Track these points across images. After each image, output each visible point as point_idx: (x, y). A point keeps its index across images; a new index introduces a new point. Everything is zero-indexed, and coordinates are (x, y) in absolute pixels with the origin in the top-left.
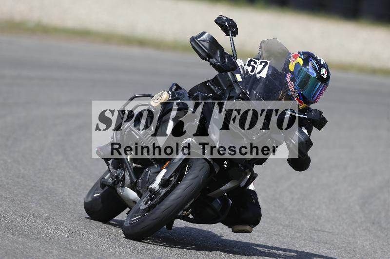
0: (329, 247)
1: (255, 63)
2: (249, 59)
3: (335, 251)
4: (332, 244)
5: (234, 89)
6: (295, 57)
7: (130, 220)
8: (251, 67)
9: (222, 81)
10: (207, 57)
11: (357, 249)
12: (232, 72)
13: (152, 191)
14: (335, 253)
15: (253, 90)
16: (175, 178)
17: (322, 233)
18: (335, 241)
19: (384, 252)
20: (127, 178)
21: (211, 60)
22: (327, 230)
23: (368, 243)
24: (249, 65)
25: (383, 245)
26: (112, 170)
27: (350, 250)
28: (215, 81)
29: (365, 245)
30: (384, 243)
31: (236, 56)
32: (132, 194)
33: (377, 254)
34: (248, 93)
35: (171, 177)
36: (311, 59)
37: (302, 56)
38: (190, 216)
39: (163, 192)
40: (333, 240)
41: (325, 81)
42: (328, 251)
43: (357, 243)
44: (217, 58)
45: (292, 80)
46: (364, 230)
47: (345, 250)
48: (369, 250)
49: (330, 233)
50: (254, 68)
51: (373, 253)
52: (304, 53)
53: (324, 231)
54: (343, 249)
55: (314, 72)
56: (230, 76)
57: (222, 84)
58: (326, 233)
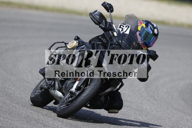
0: (129, 109)
1: (123, 26)
2: (120, 24)
3: (133, 111)
4: (131, 108)
5: (113, 40)
6: (141, 23)
7: (60, 107)
8: (121, 29)
9: (107, 36)
10: (98, 23)
11: (143, 110)
12: (112, 31)
13: (72, 93)
14: (132, 112)
15: (122, 41)
16: (83, 86)
17: (126, 102)
18: (133, 106)
19: (157, 111)
20: (57, 85)
21: (100, 25)
22: (128, 101)
23: (149, 107)
24: (120, 27)
25: (156, 108)
26: (47, 81)
27: (140, 110)
28: (103, 36)
29: (147, 108)
30: (157, 107)
31: (113, 23)
32: (60, 94)
33: (153, 112)
34: (120, 42)
35: (81, 85)
36: (149, 24)
37: (145, 23)
38: (88, 105)
39: (77, 93)
40: (131, 106)
41: (156, 36)
42: (129, 111)
43: (143, 107)
44: (103, 24)
45: (140, 35)
46: (147, 100)
47: (137, 110)
48: (149, 110)
49: (130, 102)
50: (122, 29)
51: (151, 112)
52: (146, 21)
53: (127, 101)
54: (136, 110)
55: (151, 31)
56: (111, 34)
57: (107, 37)
58: (128, 102)
